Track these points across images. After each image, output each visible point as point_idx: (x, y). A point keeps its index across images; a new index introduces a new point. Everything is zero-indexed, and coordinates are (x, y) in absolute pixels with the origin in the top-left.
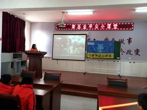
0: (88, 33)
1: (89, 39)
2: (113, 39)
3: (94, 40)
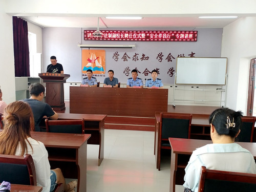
0: (134, 46)
1: (136, 55)
2: (170, 54)
3: (143, 55)
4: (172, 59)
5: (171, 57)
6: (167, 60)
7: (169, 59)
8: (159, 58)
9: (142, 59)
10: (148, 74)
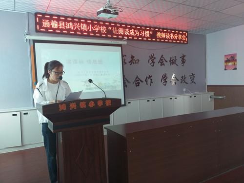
0: (125, 43)
2: (162, 56)
3: (133, 57)
4: (165, 62)
5: (164, 61)
6: (160, 64)
7: (162, 63)
8: (151, 62)
9: (131, 62)
10: (139, 83)
